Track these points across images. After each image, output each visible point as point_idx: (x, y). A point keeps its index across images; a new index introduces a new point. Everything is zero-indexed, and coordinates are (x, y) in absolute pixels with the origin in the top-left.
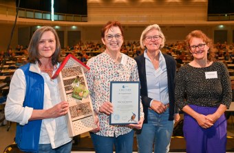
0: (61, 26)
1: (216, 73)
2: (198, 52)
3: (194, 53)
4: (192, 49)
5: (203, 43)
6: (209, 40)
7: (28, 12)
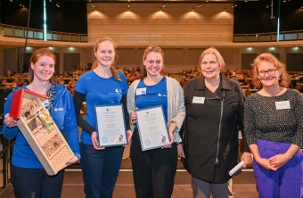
0: (55, 47)
1: (288, 102)
2: (268, 79)
3: (263, 79)
4: (261, 75)
5: (274, 68)
6: (281, 65)
7: (16, 30)
